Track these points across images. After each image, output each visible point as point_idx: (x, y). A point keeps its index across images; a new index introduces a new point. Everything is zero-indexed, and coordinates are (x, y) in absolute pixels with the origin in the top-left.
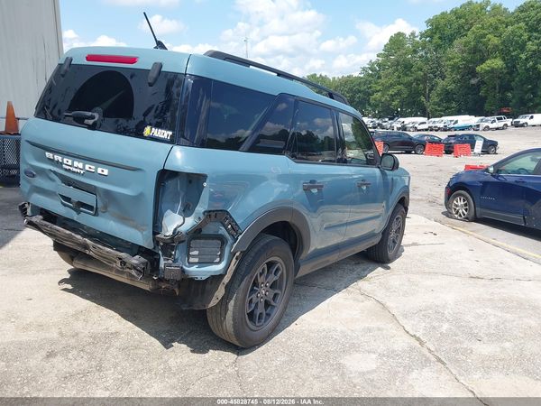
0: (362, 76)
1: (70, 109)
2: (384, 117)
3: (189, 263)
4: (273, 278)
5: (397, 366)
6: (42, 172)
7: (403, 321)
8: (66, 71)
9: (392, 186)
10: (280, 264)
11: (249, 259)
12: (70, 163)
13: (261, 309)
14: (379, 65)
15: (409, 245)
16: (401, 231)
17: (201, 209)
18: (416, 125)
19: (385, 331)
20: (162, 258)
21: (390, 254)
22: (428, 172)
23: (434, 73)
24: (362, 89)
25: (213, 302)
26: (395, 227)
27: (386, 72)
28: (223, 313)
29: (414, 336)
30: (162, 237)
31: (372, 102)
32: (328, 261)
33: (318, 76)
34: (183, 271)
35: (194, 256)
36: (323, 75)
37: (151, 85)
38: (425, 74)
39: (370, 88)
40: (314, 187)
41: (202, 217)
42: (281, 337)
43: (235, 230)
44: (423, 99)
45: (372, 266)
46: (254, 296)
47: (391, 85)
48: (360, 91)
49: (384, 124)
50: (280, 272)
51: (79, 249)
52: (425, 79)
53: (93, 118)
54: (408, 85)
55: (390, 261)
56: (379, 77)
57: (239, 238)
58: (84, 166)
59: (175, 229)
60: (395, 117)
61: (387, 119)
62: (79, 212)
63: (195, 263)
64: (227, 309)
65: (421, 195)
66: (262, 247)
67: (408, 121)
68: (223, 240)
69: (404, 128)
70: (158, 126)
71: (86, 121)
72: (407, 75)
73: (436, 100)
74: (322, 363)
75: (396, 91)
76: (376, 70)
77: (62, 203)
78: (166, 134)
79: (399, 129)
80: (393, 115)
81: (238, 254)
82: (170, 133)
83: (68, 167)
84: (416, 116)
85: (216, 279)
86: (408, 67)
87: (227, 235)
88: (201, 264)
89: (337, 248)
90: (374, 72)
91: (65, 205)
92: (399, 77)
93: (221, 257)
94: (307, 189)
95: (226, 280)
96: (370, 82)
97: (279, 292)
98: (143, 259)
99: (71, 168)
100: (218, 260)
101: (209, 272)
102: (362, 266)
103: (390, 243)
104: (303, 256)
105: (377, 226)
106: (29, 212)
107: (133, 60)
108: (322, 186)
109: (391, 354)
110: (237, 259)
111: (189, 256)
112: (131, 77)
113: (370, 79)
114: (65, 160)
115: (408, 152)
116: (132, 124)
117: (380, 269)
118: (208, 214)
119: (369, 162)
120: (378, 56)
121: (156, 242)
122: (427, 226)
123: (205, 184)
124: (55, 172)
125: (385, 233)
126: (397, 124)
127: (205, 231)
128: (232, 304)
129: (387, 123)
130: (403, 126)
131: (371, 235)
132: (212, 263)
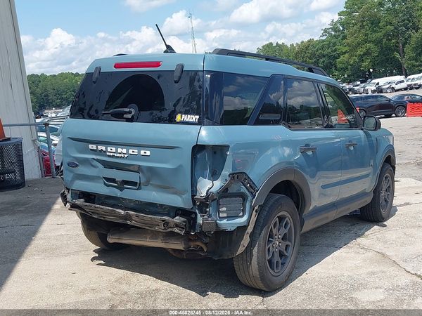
0: (324, 38)
1: (106, 109)
2: (355, 81)
3: (220, 218)
4: (284, 231)
5: (402, 296)
6: (85, 162)
7: (403, 265)
8: (97, 78)
9: (377, 145)
10: (289, 219)
11: (265, 213)
12: (114, 150)
13: (277, 258)
14: (342, 24)
15: (401, 205)
16: (391, 189)
17: (226, 172)
18: (393, 86)
19: (388, 273)
20: (199, 215)
21: (384, 213)
22: (413, 135)
23: (405, 25)
24: (326, 52)
25: (241, 250)
26: (385, 187)
27: (351, 30)
28: (249, 259)
29: (416, 274)
30: (199, 197)
31: (339, 66)
32: (327, 218)
33: (275, 45)
34: (217, 224)
35: (223, 212)
36: (280, 43)
37: (176, 82)
38: (395, 28)
39: (335, 50)
40: (309, 150)
41: (229, 179)
42: (296, 283)
43: (253, 188)
44: (397, 55)
45: (367, 226)
46: (271, 245)
47: (359, 44)
48: (324, 56)
49: (356, 88)
50: (289, 225)
51: (121, 221)
52: (395, 33)
53: (130, 112)
54: (378, 42)
55: (384, 219)
56: (344, 37)
57: (257, 194)
58: (128, 151)
59: (208, 191)
60: (367, 79)
61: (359, 83)
62: (121, 189)
63: (224, 218)
64: (251, 255)
65: (408, 159)
66: (274, 203)
67: (382, 81)
68: (244, 198)
69: (380, 90)
70: (187, 113)
71: (125, 116)
72: (375, 31)
73: (412, 54)
74: (336, 298)
75: (364, 50)
76: (339, 31)
77: (105, 184)
78: (194, 118)
79: (373, 91)
80: (365, 77)
81: (256, 208)
82: (198, 117)
83: (111, 154)
84: (392, 74)
85: (242, 229)
86: (375, 23)
87: (247, 192)
88: (229, 218)
89: (333, 206)
90: (337, 33)
91: (108, 186)
92: (366, 35)
93: (244, 211)
94: (303, 152)
95: (250, 230)
96: (335, 44)
97: (289, 243)
98: (183, 219)
99: (115, 155)
100: (241, 214)
101: (236, 224)
102: (358, 227)
103: (382, 201)
104: (306, 213)
105: (367, 185)
106: (69, 197)
107: (158, 64)
108: (316, 149)
109: (396, 288)
110: (256, 212)
111: (219, 212)
112: (158, 78)
113: (334, 40)
114: (109, 149)
115: (388, 116)
116: (165, 114)
117: (376, 227)
118: (232, 176)
119: (352, 125)
120: (339, 14)
121: (194, 202)
122: (418, 187)
123: (228, 153)
124: (98, 160)
125: (376, 191)
126: (371, 87)
127: (230, 191)
128: (255, 250)
129: (359, 87)
130: (378, 88)
131: (363, 194)
132: (238, 217)
